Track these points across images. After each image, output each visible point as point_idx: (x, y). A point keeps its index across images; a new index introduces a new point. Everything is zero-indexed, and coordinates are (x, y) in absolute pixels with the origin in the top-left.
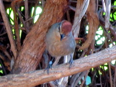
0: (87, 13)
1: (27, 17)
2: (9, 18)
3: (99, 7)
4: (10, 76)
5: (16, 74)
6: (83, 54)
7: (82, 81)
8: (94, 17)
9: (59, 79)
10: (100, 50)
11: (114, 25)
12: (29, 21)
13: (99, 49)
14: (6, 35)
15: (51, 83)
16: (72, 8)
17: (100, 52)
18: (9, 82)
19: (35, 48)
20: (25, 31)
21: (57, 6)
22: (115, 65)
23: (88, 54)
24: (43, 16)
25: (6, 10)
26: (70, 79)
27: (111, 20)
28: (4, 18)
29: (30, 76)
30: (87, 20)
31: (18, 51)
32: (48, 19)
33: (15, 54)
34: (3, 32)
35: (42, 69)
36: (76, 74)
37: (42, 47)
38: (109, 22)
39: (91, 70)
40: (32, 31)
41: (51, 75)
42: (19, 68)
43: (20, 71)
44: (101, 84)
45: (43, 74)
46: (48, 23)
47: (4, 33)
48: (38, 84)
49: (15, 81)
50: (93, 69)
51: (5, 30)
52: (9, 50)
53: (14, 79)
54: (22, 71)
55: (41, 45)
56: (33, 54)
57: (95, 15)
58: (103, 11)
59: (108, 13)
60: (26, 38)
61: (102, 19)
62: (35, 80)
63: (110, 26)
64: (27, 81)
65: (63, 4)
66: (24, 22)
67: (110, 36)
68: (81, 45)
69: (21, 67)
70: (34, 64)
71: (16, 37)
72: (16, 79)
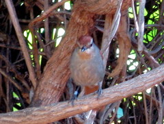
0: (118, 35)
1: (47, 40)
2: (26, 41)
3: (131, 27)
4: (29, 109)
6: (113, 83)
7: (112, 113)
8: (125, 39)
9: (86, 112)
10: (133, 77)
11: (148, 48)
12: (49, 45)
13: (131, 76)
14: (24, 62)
15: (77, 116)
16: (99, 29)
17: (133, 79)
18: (28, 117)
19: (57, 76)
20: (46, 56)
21: (82, 27)
22: (150, 94)
23: (119, 82)
24: (66, 39)
25: (23, 32)
27: (144, 41)
28: (21, 41)
29: (52, 109)
30: (117, 42)
31: (38, 80)
32: (71, 41)
33: (34, 84)
34: (19, 59)
35: (66, 100)
36: (106, 106)
37: (66, 74)
38: (142, 44)
39: (123, 100)
40: (54, 56)
41: (76, 108)
42: (39, 100)
43: (41, 104)
44: (134, 117)
45: (68, 106)
46: (72, 46)
47: (22, 60)
48: (62, 118)
49: (35, 116)
50: (125, 99)
51: (22, 56)
52: (27, 79)
53: (33, 113)
54: (43, 103)
55: (64, 72)
56: (55, 83)
57: (126, 36)
58: (136, 32)
59: (141, 33)
60: (47, 65)
61: (135, 41)
62: (58, 114)
63: (144, 49)
64: (49, 115)
65: (89, 24)
66: (45, 46)
67: (144, 60)
68: (110, 71)
69: (41, 99)
70: (56, 94)
71: (35, 64)
72: (37, 113)
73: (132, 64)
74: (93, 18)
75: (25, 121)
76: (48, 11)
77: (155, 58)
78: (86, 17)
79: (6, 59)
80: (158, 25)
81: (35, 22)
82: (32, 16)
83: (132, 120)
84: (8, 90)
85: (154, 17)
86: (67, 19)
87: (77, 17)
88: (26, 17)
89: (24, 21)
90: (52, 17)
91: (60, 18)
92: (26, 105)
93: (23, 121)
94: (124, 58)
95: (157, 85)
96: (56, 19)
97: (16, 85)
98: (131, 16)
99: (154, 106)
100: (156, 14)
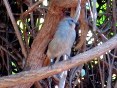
0: (79, 21)
1: (33, 26)
3: (88, 15)
4: (22, 73)
5: (27, 71)
6: (78, 53)
7: (78, 73)
8: (84, 23)
9: (60, 73)
10: (91, 49)
11: (100, 29)
12: (34, 30)
13: (89, 48)
14: (18, 41)
15: (55, 76)
18: (22, 78)
19: (41, 50)
21: (55, 17)
23: (82, 52)
24: (45, 25)
25: (16, 22)
26: (69, 73)
27: (97, 24)
28: (15, 28)
29: (38, 72)
31: (28, 53)
32: (49, 26)
33: (25, 56)
34: (15, 39)
36: (74, 68)
38: (96, 26)
39: (85, 64)
42: (29, 66)
43: (30, 69)
44: (93, 75)
45: (48, 70)
46: (49, 30)
47: (16, 40)
48: (44, 78)
49: (26, 77)
51: (16, 38)
52: (21, 53)
53: (25, 75)
54: (32, 68)
57: (85, 21)
58: (91, 19)
60: (33, 43)
61: (91, 24)
62: (42, 75)
63: (97, 29)
64: (35, 76)
65: (60, 15)
66: (31, 30)
67: (97, 37)
68: (76, 45)
72: (27, 75)
73: (90, 40)
74: (63, 11)
75: (20, 81)
76: (32, 7)
77: (105, 35)
78: (58, 10)
79: (6, 40)
80: (106, 13)
81: (24, 15)
82: (22, 11)
83: (92, 77)
84: (8, 60)
85: (103, 8)
86: (46, 12)
87: (52, 10)
88: (18, 12)
89: (17, 14)
90: (35, 11)
91: (41, 11)
92: (20, 70)
93: (18, 81)
94: (84, 36)
95: (107, 53)
96: (38, 12)
97: (13, 57)
98: (88, 8)
99: (106, 67)
100: (104, 6)
